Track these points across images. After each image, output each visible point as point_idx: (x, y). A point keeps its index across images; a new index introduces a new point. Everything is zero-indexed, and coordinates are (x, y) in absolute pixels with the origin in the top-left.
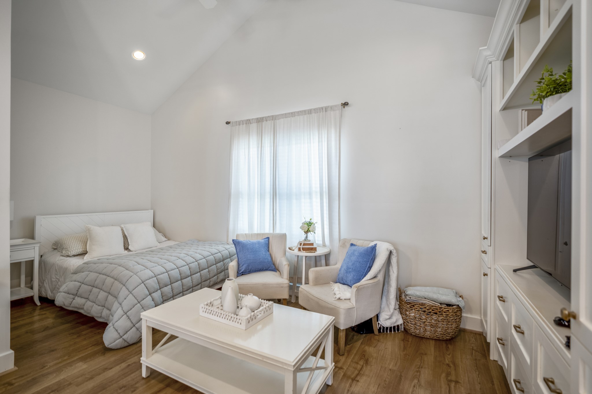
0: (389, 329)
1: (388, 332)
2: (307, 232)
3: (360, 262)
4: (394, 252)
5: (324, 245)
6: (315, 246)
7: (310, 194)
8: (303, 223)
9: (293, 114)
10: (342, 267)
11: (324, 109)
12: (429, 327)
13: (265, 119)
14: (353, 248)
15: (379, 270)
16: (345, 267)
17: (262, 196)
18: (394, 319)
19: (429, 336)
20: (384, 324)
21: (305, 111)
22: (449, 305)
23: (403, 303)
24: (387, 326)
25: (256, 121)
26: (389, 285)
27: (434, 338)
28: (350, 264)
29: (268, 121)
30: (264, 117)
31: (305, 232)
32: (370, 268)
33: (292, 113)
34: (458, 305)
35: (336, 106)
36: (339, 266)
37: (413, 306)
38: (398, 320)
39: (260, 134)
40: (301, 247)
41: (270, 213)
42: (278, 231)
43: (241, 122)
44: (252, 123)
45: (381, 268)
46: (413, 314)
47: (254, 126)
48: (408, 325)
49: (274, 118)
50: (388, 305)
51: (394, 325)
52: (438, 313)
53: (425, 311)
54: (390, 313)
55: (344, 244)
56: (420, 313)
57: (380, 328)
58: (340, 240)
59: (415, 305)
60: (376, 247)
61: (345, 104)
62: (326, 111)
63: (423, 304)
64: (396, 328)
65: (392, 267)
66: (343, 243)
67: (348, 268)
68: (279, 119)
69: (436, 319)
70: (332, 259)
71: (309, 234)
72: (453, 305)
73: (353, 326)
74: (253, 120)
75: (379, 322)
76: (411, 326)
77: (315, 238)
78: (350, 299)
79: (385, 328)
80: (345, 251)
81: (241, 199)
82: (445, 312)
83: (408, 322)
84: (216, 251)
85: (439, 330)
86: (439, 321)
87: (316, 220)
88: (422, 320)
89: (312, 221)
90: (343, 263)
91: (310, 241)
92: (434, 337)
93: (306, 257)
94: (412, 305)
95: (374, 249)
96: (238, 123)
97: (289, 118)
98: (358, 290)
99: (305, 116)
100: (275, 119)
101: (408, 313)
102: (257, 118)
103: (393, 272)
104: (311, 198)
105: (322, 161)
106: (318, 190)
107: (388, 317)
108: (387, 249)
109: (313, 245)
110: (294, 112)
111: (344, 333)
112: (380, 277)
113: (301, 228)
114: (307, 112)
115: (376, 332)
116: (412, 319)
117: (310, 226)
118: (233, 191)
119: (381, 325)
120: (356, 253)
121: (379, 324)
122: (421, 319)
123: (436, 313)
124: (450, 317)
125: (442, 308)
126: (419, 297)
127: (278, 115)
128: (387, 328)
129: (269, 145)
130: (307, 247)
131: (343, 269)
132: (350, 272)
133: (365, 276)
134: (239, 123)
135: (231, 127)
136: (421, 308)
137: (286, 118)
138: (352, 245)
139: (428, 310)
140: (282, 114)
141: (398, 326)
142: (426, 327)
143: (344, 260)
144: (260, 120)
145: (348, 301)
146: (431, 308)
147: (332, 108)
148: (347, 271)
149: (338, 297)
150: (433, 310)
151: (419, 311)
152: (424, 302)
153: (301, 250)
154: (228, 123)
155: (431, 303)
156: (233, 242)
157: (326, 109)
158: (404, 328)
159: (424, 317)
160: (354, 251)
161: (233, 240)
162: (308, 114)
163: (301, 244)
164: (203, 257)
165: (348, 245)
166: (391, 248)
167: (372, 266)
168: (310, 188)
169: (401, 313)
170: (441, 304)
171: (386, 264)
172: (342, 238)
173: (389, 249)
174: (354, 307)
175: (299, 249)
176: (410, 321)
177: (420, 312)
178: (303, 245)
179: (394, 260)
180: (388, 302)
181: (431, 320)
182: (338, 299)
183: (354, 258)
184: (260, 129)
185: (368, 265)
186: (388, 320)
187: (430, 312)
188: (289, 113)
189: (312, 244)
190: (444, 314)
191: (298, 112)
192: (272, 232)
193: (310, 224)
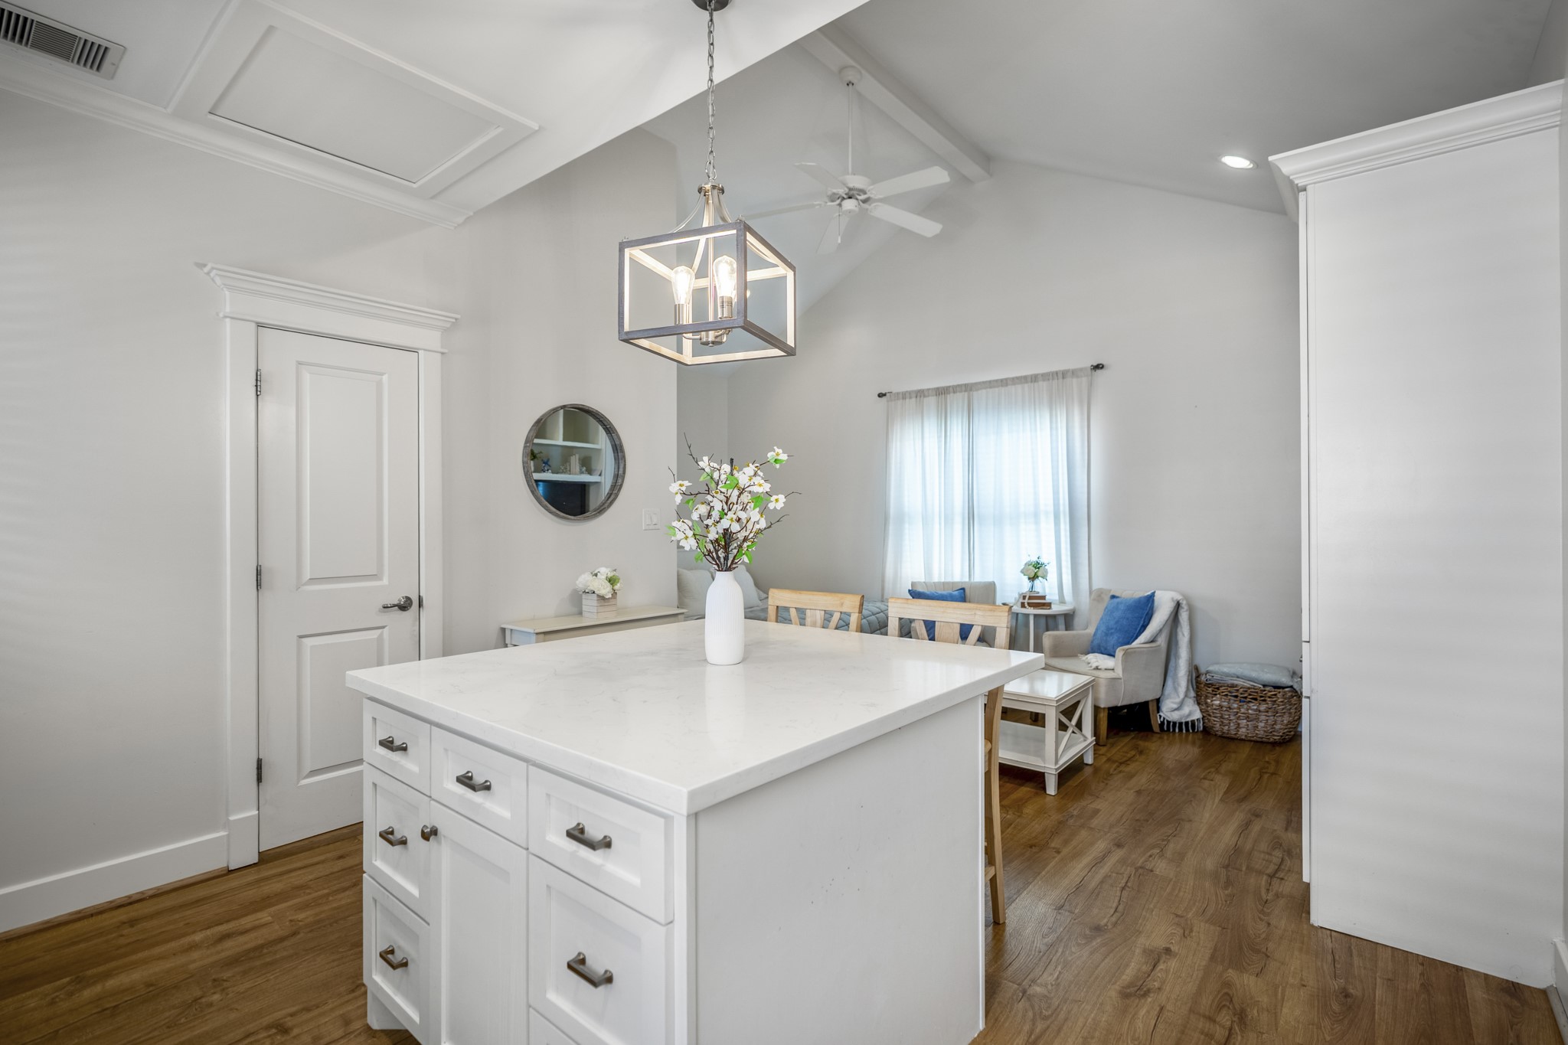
0: (1177, 725)
1: (1177, 730)
2: (1033, 578)
3: (1128, 619)
4: (1184, 603)
5: (1062, 601)
6: (1047, 600)
7: (1036, 515)
8: (1026, 564)
9: (1004, 383)
10: (1097, 629)
11: (1060, 375)
12: (1245, 721)
13: (951, 389)
14: (1115, 600)
15: (1159, 629)
16: (1103, 628)
17: (948, 520)
18: (1186, 710)
19: (1246, 736)
20: (1169, 715)
21: (1025, 377)
22: (1276, 687)
23: (1202, 686)
24: (1175, 720)
25: (934, 393)
26: (1177, 657)
27: (1252, 739)
28: (1112, 623)
29: (958, 394)
30: (949, 387)
31: (1029, 579)
32: (1144, 627)
33: (1002, 380)
34: (1291, 687)
35: (1081, 370)
36: (1091, 630)
37: (1218, 689)
38: (1191, 712)
39: (943, 414)
40: (1026, 601)
41: (963, 547)
42: (979, 577)
43: (908, 395)
44: (928, 396)
45: (1161, 626)
46: (1217, 702)
47: (931, 401)
48: (1209, 720)
49: (968, 388)
50: (1176, 689)
51: (1187, 720)
52: (1259, 698)
53: (1236, 696)
54: (1178, 700)
55: (1099, 596)
56: (1230, 699)
57: (1163, 723)
58: (1091, 592)
59: (1221, 687)
60: (1154, 596)
61: (1098, 367)
62: (1063, 378)
63: (1233, 686)
64: (1189, 726)
65: (1181, 628)
66: (1097, 596)
67: (1108, 629)
68: (977, 390)
69: (1255, 707)
70: (1078, 621)
71: (1037, 582)
72: (1283, 688)
73: (1119, 705)
74: (930, 391)
75: (1161, 714)
76: (1215, 721)
77: (1047, 587)
78: (1113, 669)
79: (1171, 724)
80: (1102, 607)
81: (907, 526)
82: (1269, 697)
83: (1210, 715)
84: (878, 610)
85: (1262, 725)
86: (1260, 711)
87: (1048, 558)
88: (1233, 709)
89: (1042, 561)
90: (1099, 623)
91: (1038, 593)
92: (1253, 737)
93: (1036, 616)
94: (1215, 688)
95: (1150, 599)
96: (901, 396)
97: (997, 389)
98: (1126, 654)
99: (1026, 385)
100: (971, 390)
101: (1209, 701)
102: (938, 389)
103: (1183, 635)
104: (1037, 522)
105: (1058, 461)
106: (1051, 509)
107: (1175, 706)
108: (1173, 599)
109: (1045, 599)
110: (1006, 379)
111: (1106, 714)
112: (1162, 641)
113: (1022, 572)
114: (1029, 379)
115: (1156, 728)
116: (1215, 709)
117: (1039, 568)
118: (892, 511)
119: (1164, 719)
120: (1122, 607)
121: (1160, 716)
122: (1230, 708)
123: (1256, 699)
124: (1279, 706)
125: (1265, 691)
126: (1228, 675)
127: (976, 384)
128: (1175, 723)
129: (960, 433)
130: (1036, 601)
131: (1099, 632)
132: (1112, 634)
133: (1136, 638)
134: (904, 396)
135: (888, 401)
136: (1230, 692)
137: (990, 387)
138: (1113, 597)
139: (1241, 694)
140: (983, 382)
141: (1193, 722)
142: (1240, 722)
143: (1102, 619)
144: (942, 392)
145: (1111, 672)
146: (1246, 691)
147: (1074, 373)
148: (1108, 633)
149: (1094, 665)
150: (1250, 695)
151: (1226, 695)
152: (1236, 682)
153: (1026, 605)
154: (881, 395)
155: (1247, 684)
156: (910, 594)
157: (1064, 374)
158: (1204, 727)
159: (1236, 706)
160: (1118, 603)
161: (909, 591)
162: (1032, 382)
163: (1024, 598)
164: (870, 613)
165: (1107, 598)
166: (1179, 597)
167: (1147, 625)
168: (1036, 505)
169: (1199, 704)
170: (1264, 686)
171: (1170, 622)
172: (1095, 587)
173: (1175, 599)
174: (1120, 679)
175: (1023, 605)
176: (1213, 713)
177: (1229, 697)
178: (1029, 599)
179: (1184, 616)
180: (1176, 684)
181: (1248, 710)
182: (1094, 669)
183: (1117, 614)
184: (943, 407)
185: (1142, 623)
186: (1176, 712)
187: (1246, 698)
188: (997, 381)
189: (1044, 597)
190: (1269, 699)
191: (1013, 379)
192: (967, 580)
193: (1038, 566)
